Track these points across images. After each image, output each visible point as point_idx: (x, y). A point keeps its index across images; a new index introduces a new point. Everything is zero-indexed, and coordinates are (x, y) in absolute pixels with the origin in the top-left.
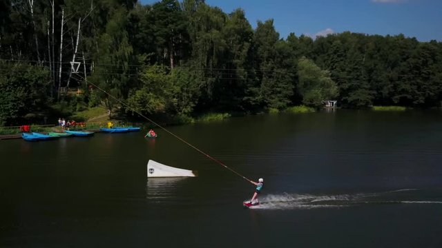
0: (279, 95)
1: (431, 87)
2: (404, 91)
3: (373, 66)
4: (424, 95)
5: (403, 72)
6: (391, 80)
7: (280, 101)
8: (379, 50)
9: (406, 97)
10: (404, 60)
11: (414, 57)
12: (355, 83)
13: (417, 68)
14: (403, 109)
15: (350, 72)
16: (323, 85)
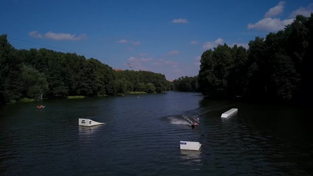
0: (14, 90)
1: (96, 84)
2: (83, 86)
3: (66, 71)
4: (92, 89)
5: (82, 76)
6: (77, 80)
7: (16, 94)
8: (68, 62)
9: (84, 90)
10: (82, 68)
11: (87, 67)
12: (57, 82)
13: (88, 73)
14: (83, 97)
15: (53, 75)
16: (41, 83)
